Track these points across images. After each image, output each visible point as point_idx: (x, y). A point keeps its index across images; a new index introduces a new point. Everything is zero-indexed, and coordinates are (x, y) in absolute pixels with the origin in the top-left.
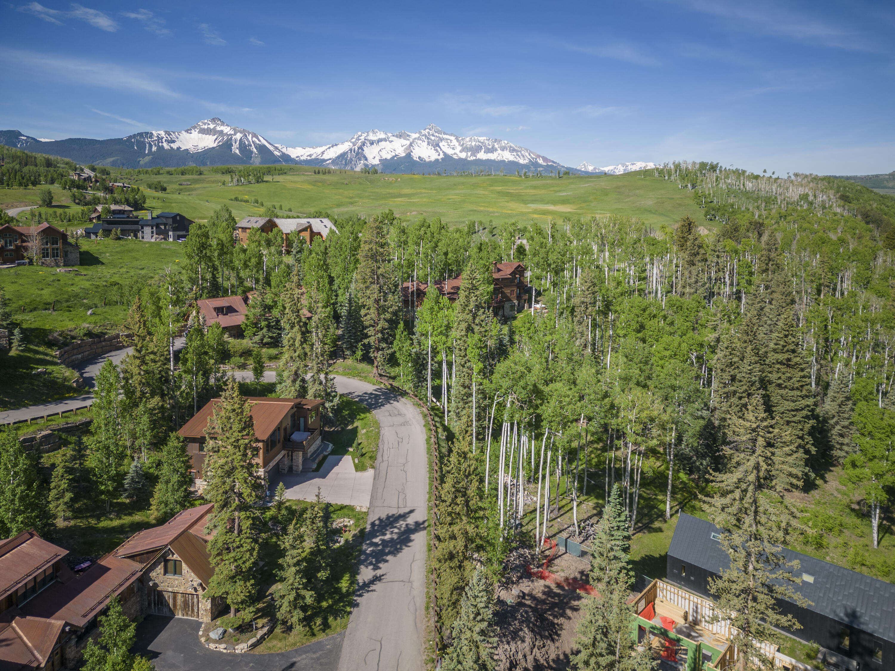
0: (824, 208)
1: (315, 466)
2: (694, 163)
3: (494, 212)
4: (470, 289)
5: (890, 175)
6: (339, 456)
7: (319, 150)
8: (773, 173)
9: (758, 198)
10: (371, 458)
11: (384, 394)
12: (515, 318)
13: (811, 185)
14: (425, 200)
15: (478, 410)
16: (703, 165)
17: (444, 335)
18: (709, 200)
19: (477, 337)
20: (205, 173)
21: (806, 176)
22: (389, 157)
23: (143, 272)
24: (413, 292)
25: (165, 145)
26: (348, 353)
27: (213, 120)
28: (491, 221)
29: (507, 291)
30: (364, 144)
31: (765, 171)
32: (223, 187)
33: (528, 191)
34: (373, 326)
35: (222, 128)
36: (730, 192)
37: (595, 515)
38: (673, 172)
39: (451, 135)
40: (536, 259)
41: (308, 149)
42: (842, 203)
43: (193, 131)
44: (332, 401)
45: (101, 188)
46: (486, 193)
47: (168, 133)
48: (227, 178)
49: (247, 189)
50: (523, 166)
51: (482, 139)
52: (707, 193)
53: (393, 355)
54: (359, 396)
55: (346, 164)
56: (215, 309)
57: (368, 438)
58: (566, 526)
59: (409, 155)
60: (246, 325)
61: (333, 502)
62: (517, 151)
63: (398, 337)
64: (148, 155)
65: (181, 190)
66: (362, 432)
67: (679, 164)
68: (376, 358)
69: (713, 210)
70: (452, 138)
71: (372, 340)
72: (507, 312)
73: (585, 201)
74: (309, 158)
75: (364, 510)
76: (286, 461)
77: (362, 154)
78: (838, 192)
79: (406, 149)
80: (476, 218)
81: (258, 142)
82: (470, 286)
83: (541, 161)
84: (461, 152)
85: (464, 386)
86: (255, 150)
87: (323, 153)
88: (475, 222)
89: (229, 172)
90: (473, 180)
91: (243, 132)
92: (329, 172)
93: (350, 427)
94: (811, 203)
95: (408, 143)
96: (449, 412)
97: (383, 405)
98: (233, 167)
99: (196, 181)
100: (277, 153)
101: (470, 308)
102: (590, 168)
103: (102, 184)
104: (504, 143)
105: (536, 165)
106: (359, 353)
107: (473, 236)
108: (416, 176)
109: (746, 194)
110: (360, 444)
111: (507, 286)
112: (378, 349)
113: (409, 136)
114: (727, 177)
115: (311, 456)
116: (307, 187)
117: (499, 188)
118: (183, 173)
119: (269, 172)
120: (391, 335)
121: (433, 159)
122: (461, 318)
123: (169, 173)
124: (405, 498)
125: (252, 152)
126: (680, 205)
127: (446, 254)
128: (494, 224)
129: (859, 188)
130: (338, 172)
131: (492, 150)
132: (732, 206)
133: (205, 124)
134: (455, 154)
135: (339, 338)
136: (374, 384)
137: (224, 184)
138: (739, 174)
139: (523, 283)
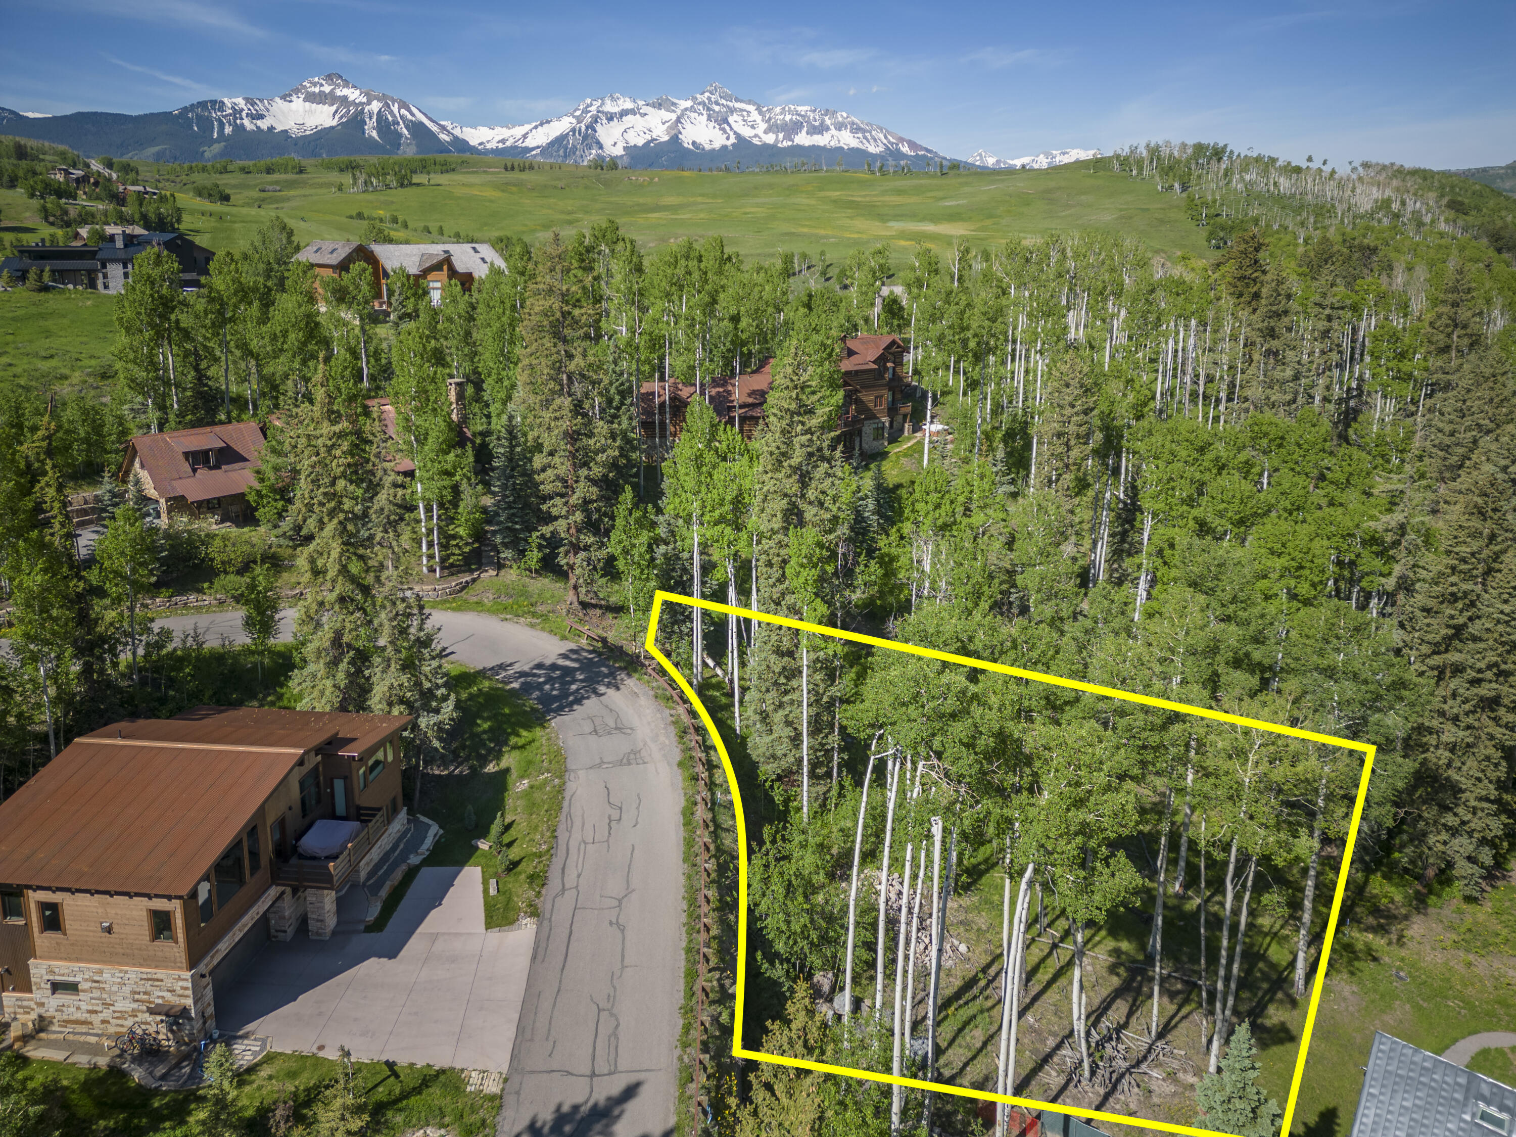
0: (1420, 224)
1: (374, 912)
2: (1184, 146)
3: (826, 237)
4: (793, 414)
5: (1508, 167)
6: (451, 869)
7: (519, 131)
8: (1325, 163)
9: (1302, 207)
10: (532, 878)
11: (586, 666)
12: (884, 455)
13: (1395, 183)
14: (702, 216)
15: (814, 710)
16: (1200, 148)
17: (728, 523)
18: (1212, 211)
19: (810, 534)
20: (309, 169)
21: (1384, 167)
22: (640, 142)
23: (44, 366)
24: (662, 405)
25: (247, 122)
26: (507, 554)
27: (329, 78)
28: (823, 253)
29: (868, 398)
30: (596, 119)
31: (1310, 159)
32: (338, 194)
33: (887, 198)
34: (562, 495)
35: (346, 92)
36: (1250, 194)
37: (1118, 994)
38: (1147, 162)
39: (749, 102)
40: (936, 329)
41: (498, 130)
42: (1451, 214)
43: (294, 98)
44: (437, 711)
45: (103, 195)
46: (813, 202)
47: (250, 101)
48: (347, 179)
49: (382, 198)
50: (874, 156)
51: (802, 109)
52: (1210, 198)
53: (611, 560)
54: (522, 674)
55: (565, 156)
56: (186, 455)
57: (532, 807)
58: (1051, 1042)
59: (675, 139)
60: (259, 493)
61: (402, 1060)
62: (864, 131)
63: (620, 522)
64: (217, 141)
65: (263, 200)
66: (520, 786)
67: (1158, 146)
68: (572, 567)
69: (1223, 229)
70: (751, 108)
71: (561, 526)
72: (869, 442)
73: (991, 216)
74: (501, 145)
75: (493, 1087)
76: (288, 908)
77: (594, 137)
78: (1442, 196)
79: (670, 128)
80: (796, 248)
81: (409, 117)
82: (793, 406)
83: (905, 149)
84: (765, 132)
85: (780, 653)
86: (405, 132)
87: (525, 136)
88: (793, 255)
89: (351, 167)
90: (790, 180)
91: (383, 98)
92: (531, 167)
93: (491, 768)
94: (1397, 216)
95: (673, 117)
96: (744, 690)
97: (578, 701)
98: (358, 158)
99: (291, 185)
100: (444, 137)
101: (795, 461)
102: (991, 161)
103: (105, 188)
104: (841, 116)
105: (898, 155)
106: (534, 556)
107: (791, 280)
108: (686, 174)
109: (1280, 200)
110: (508, 827)
111: (867, 387)
112: (576, 548)
113: (674, 104)
114: (1245, 169)
115: (370, 875)
116: (490, 193)
117: (835, 194)
118: (269, 171)
119: (424, 167)
120: (605, 514)
121: (717, 145)
122: (769, 486)
123: (245, 171)
124: (615, 1034)
125: (400, 135)
126: (1162, 222)
127: (735, 319)
128: (829, 257)
129: (1478, 187)
130: (547, 168)
131: (821, 129)
132: (1256, 221)
133: (315, 84)
134: (756, 136)
135: (488, 516)
136: (564, 638)
137: (340, 189)
138: (1266, 164)
139: (900, 379)
